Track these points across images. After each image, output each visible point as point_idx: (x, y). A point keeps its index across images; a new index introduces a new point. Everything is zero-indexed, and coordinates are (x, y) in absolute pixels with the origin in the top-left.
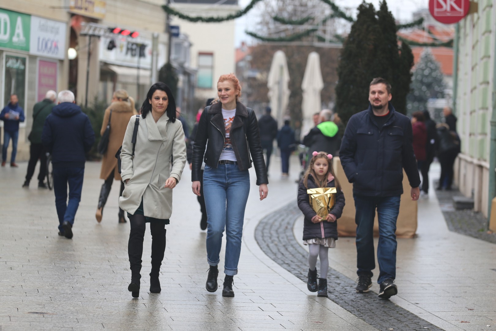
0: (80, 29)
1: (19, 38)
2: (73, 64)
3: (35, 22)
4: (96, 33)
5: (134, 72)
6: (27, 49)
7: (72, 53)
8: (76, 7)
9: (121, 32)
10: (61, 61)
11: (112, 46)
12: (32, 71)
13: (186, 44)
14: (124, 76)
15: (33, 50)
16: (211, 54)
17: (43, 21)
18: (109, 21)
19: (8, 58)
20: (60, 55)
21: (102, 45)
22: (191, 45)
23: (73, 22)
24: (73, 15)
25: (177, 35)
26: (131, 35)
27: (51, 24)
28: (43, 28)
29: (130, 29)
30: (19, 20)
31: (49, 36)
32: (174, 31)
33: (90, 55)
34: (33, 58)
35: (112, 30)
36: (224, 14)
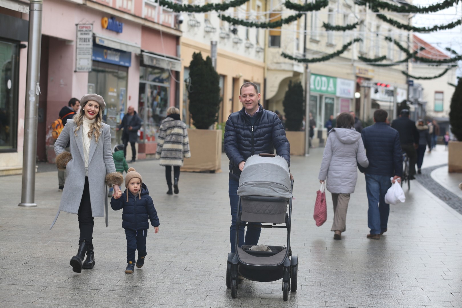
0: (362, 83)
1: (331, 89)
2: (358, 101)
3: (339, 81)
4: (369, 85)
5: (388, 104)
6: (335, 93)
7: (358, 95)
8: (360, 73)
9: (381, 85)
10: (352, 99)
11: (376, 91)
12: (337, 104)
13: (420, 89)
14: (384, 106)
15: (338, 94)
16: (442, 93)
17: (343, 80)
18: (376, 79)
19: (326, 98)
20: (351, 96)
21: (372, 90)
22: (423, 89)
23: (357, 80)
24: (358, 77)
25: (412, 85)
26: (386, 86)
27: (347, 81)
28: (343, 84)
29: (385, 83)
30: (331, 81)
31: (346, 87)
32: (411, 83)
33: (366, 96)
34: (338, 98)
35: (376, 84)
36: (432, 75)
